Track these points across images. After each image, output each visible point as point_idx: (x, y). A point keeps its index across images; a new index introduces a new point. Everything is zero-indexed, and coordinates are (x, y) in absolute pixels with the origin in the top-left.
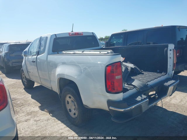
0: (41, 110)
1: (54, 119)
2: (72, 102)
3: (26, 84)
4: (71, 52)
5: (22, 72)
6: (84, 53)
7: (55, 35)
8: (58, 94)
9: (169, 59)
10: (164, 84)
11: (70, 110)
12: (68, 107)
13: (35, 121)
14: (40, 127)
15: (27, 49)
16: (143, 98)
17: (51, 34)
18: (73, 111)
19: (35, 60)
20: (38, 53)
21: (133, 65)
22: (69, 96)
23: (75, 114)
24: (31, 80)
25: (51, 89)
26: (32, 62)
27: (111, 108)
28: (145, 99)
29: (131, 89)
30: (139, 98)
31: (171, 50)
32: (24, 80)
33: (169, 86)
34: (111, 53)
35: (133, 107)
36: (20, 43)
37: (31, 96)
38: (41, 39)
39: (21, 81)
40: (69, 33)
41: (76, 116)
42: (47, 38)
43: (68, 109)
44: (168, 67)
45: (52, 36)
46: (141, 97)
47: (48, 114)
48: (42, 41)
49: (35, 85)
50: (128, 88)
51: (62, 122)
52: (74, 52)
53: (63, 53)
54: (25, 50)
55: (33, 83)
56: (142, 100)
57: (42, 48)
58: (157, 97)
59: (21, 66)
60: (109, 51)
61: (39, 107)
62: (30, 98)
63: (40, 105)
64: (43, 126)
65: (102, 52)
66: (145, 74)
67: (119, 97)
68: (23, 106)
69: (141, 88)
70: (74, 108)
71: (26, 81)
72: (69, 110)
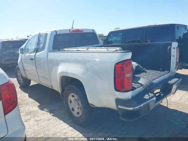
0: (41, 109)
1: (55, 119)
2: (76, 101)
3: (22, 82)
4: (74, 49)
5: (18, 70)
6: (89, 51)
7: (56, 31)
8: (60, 92)
9: (172, 57)
10: (168, 82)
11: (73, 109)
12: (71, 106)
13: (36, 121)
14: (42, 127)
15: (23, 46)
16: (151, 97)
17: (52, 31)
18: (76, 110)
19: (33, 58)
20: (37, 50)
21: (135, 63)
22: (72, 95)
23: (78, 113)
24: (28, 79)
25: (51, 88)
26: (30, 59)
27: (119, 107)
28: (152, 97)
29: (138, 87)
30: (146, 97)
31: (174, 48)
32: (20, 78)
33: (173, 84)
34: (120, 50)
35: (142, 105)
36: (13, 40)
37: (29, 95)
38: (40, 36)
39: (16, 79)
40: (70, 30)
41: (80, 115)
42: (46, 34)
43: (71, 108)
44: (171, 66)
45: (52, 33)
46: (149, 95)
47: (49, 113)
48: (41, 38)
49: (32, 84)
50: (136, 87)
51: (65, 121)
52: (78, 50)
53: (65, 50)
54: (21, 47)
55: (29, 81)
56: (150, 98)
57: (41, 45)
58: (162, 95)
59: (17, 64)
60: (118, 49)
61: (38, 106)
62: (28, 97)
63: (39, 104)
64: (44, 126)
65: (109, 50)
66: (148, 72)
67: (128, 95)
68: (21, 106)
69: (148, 86)
70: (78, 107)
71: (22, 80)
72: (71, 110)
